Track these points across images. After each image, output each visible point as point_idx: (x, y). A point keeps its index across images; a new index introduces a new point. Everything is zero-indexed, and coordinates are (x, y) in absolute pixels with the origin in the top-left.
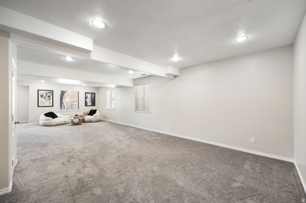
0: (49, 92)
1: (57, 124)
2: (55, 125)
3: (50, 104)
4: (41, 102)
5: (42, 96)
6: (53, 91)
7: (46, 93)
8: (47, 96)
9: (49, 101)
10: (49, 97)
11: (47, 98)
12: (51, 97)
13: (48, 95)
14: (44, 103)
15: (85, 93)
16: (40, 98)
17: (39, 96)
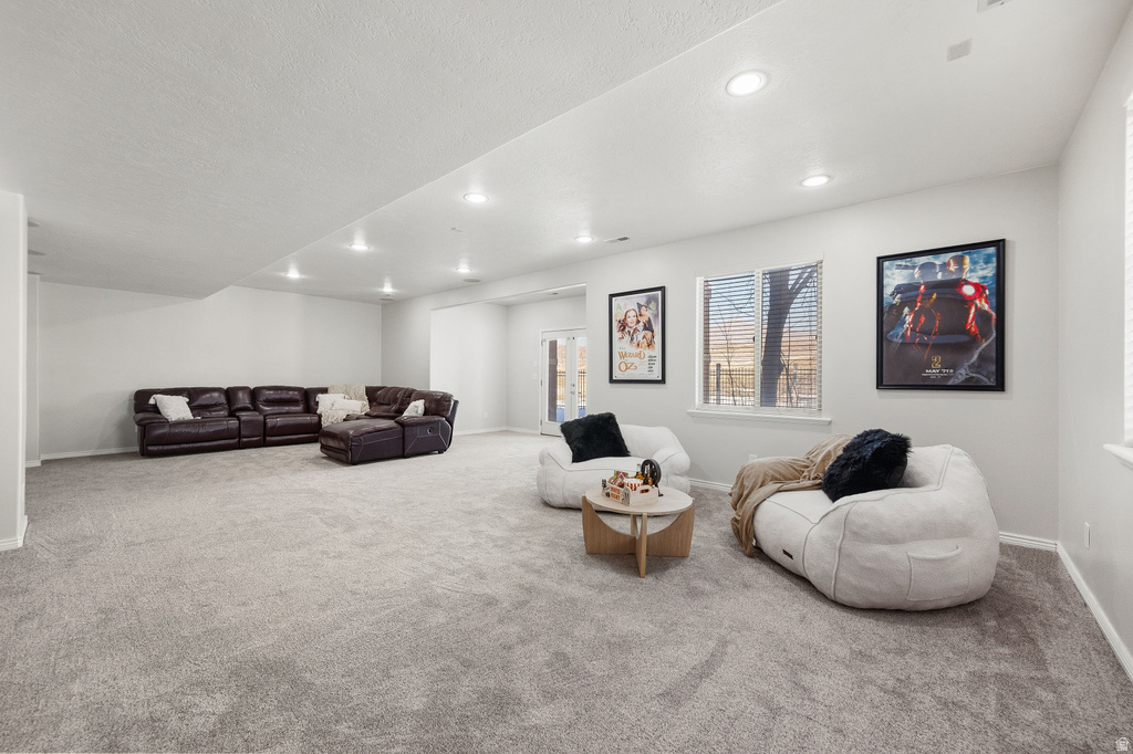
0: (649, 301)
3: (651, 369)
6: (663, 289)
8: (641, 325)
9: (648, 352)
10: (648, 327)
12: (658, 330)
14: (630, 360)
15: (881, 260)
16: (616, 335)
17: (615, 324)
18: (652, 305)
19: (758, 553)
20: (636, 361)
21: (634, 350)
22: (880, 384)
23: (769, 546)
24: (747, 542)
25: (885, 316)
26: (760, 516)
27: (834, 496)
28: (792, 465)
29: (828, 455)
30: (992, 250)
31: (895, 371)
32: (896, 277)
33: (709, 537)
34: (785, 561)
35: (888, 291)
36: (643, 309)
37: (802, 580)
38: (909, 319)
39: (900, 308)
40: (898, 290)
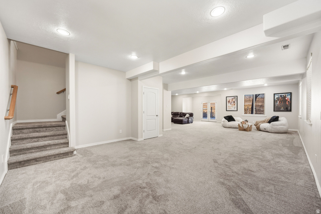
0: (234, 98)
1: (230, 127)
2: (228, 127)
3: (234, 109)
4: (229, 106)
5: (229, 102)
6: (237, 96)
7: (232, 99)
8: (233, 102)
9: (234, 106)
10: (234, 102)
11: (232, 104)
12: (236, 102)
13: (234, 100)
14: (230, 107)
15: (274, 94)
16: (227, 103)
17: (227, 101)
18: (235, 99)
19: (260, 130)
20: (232, 107)
21: (231, 106)
22: (274, 111)
23: (261, 130)
24: (259, 129)
25: (275, 101)
26: (260, 126)
27: (270, 123)
28: (263, 121)
29: (268, 119)
30: (290, 94)
31: (276, 109)
32: (276, 97)
33: (254, 127)
34: (265, 130)
35: (275, 98)
36: (233, 99)
37: (268, 132)
38: (278, 102)
39: (277, 101)
40: (277, 98)
